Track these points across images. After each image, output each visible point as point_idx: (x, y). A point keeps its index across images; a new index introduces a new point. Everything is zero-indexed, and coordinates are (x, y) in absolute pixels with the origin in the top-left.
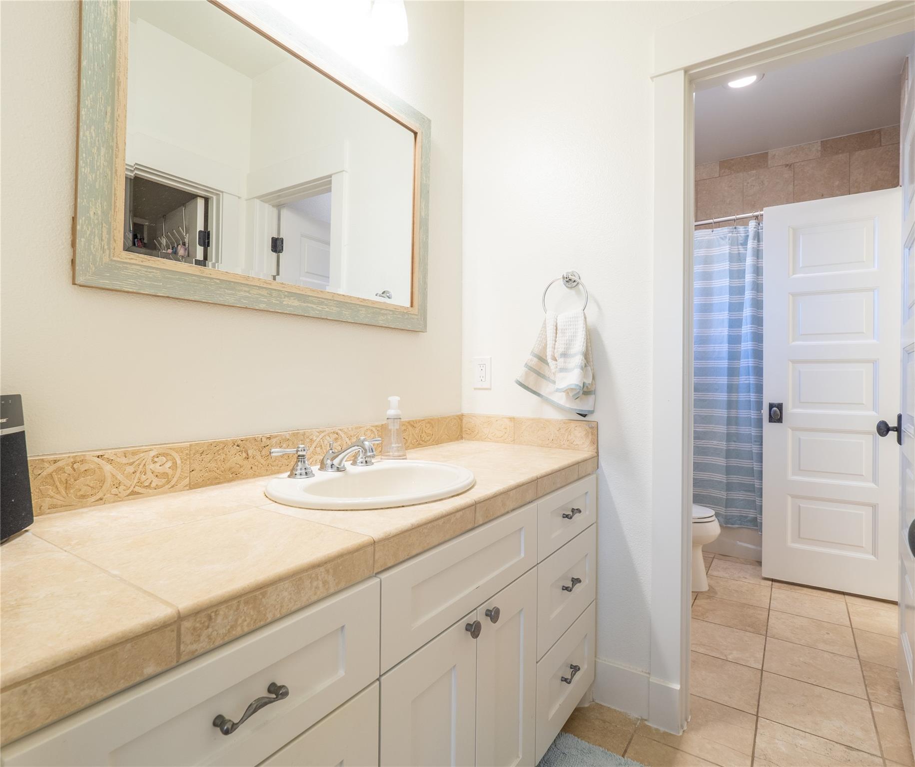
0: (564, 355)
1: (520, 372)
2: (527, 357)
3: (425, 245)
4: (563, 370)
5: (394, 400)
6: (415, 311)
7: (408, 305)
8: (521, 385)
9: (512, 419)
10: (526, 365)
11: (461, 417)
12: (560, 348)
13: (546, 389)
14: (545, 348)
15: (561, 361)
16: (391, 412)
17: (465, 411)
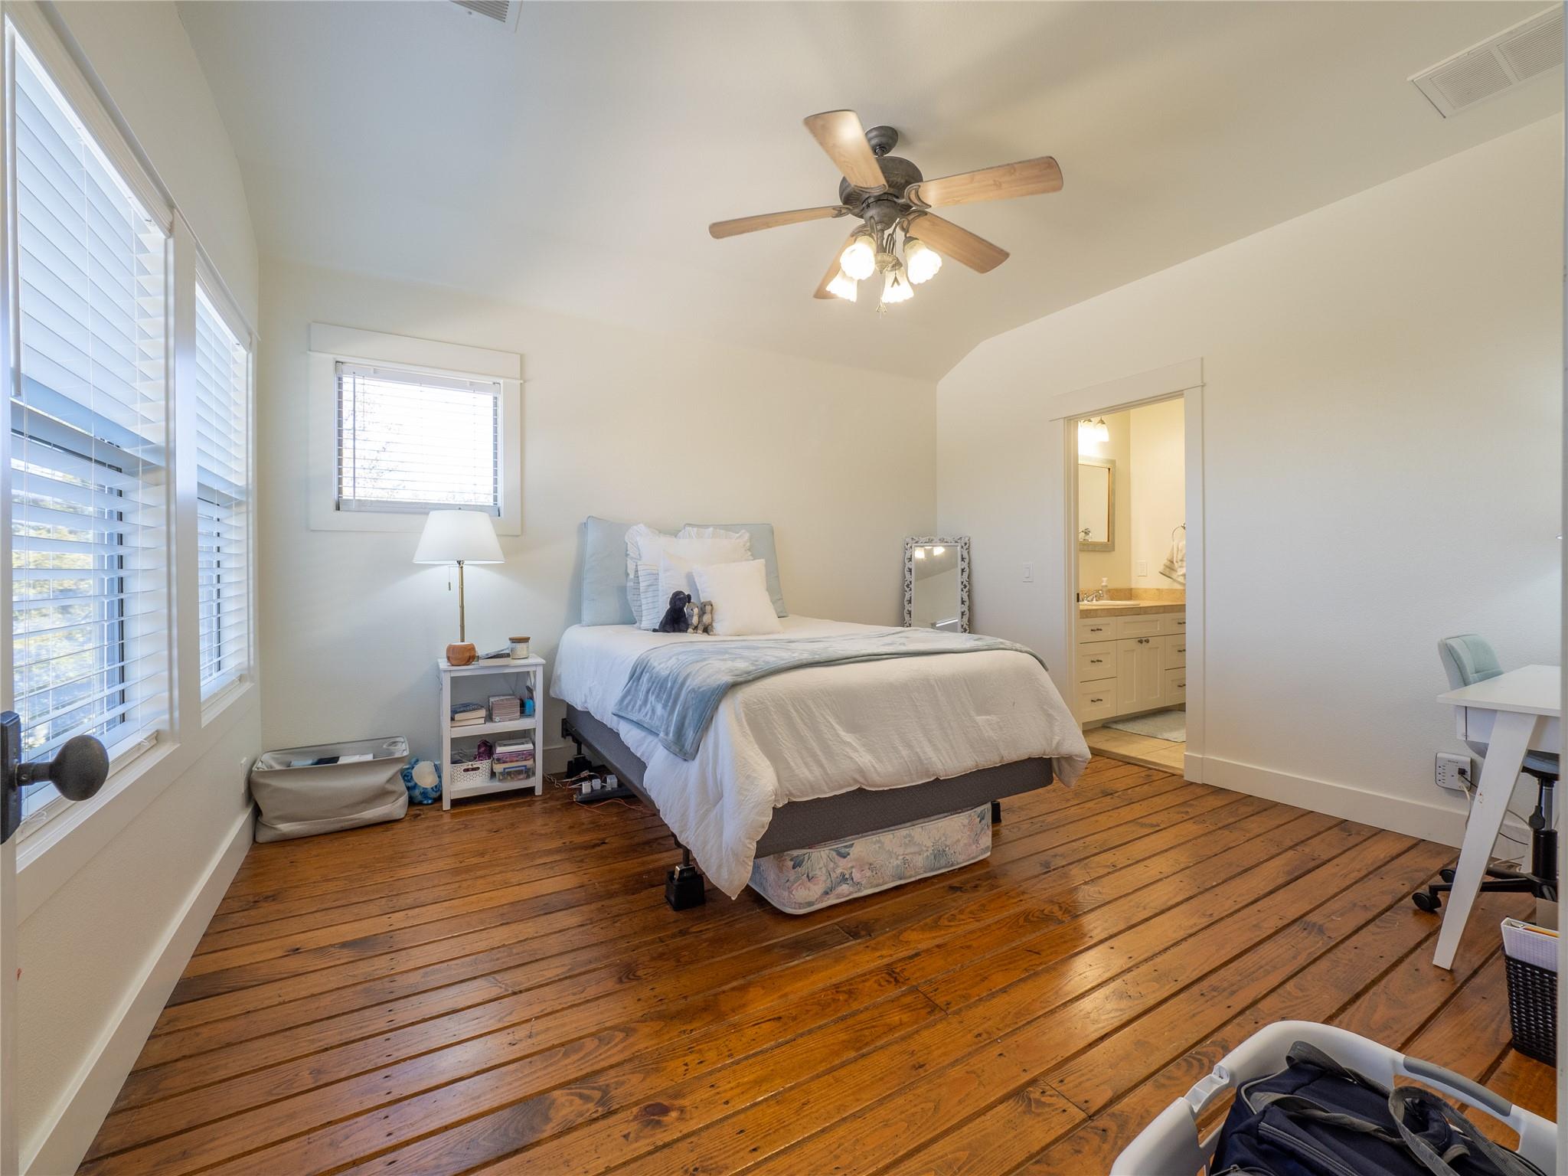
0: (1182, 560)
1: (1161, 568)
2: (1165, 561)
3: (1114, 514)
4: (1181, 567)
5: (1105, 579)
6: (1110, 543)
7: (1106, 540)
8: (1162, 573)
9: (1157, 589)
10: (1164, 565)
11: (1131, 589)
12: (1180, 557)
13: (1174, 576)
14: (1173, 557)
15: (1180, 563)
16: (1104, 584)
17: (1133, 586)
